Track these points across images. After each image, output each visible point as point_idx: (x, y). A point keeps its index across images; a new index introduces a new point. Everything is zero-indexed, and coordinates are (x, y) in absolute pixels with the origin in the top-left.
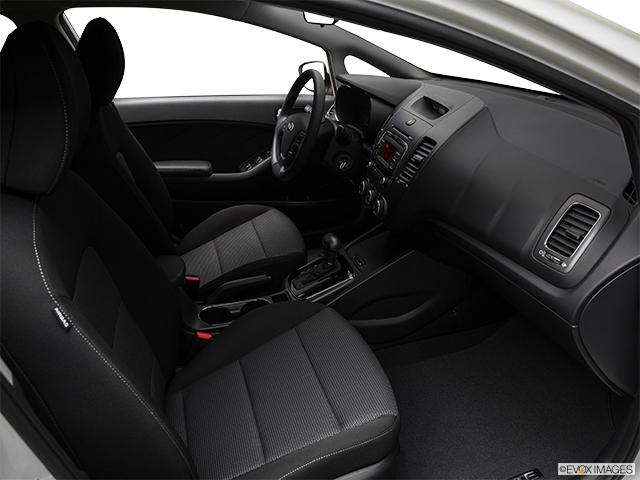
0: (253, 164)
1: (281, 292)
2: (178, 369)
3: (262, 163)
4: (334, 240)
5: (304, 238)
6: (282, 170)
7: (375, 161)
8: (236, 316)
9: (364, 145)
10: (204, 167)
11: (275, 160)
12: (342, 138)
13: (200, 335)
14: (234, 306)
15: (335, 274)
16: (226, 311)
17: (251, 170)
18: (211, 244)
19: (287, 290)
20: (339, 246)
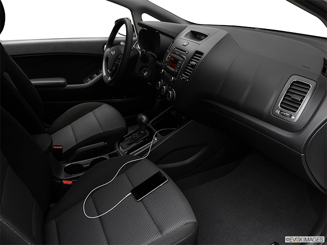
0: (91, 78)
1: (115, 152)
2: (52, 205)
3: (96, 77)
4: (144, 118)
5: (125, 120)
6: (109, 79)
7: (166, 69)
8: (87, 168)
9: (157, 62)
10: (62, 81)
11: (104, 74)
12: (144, 57)
13: (65, 182)
14: (85, 162)
15: (146, 138)
16: (80, 166)
17: (90, 82)
18: (69, 127)
19: (118, 150)
20: (148, 121)
